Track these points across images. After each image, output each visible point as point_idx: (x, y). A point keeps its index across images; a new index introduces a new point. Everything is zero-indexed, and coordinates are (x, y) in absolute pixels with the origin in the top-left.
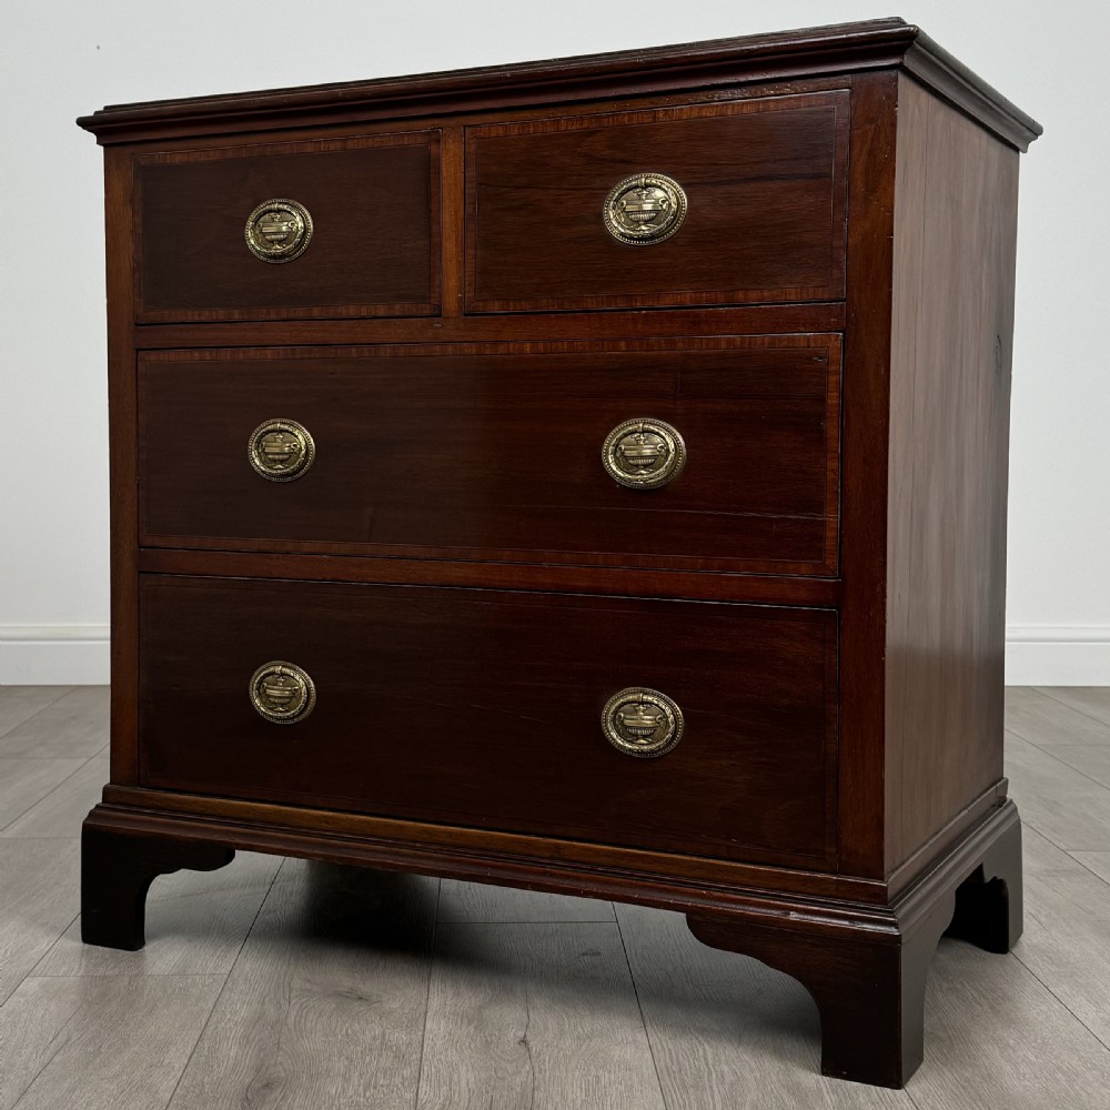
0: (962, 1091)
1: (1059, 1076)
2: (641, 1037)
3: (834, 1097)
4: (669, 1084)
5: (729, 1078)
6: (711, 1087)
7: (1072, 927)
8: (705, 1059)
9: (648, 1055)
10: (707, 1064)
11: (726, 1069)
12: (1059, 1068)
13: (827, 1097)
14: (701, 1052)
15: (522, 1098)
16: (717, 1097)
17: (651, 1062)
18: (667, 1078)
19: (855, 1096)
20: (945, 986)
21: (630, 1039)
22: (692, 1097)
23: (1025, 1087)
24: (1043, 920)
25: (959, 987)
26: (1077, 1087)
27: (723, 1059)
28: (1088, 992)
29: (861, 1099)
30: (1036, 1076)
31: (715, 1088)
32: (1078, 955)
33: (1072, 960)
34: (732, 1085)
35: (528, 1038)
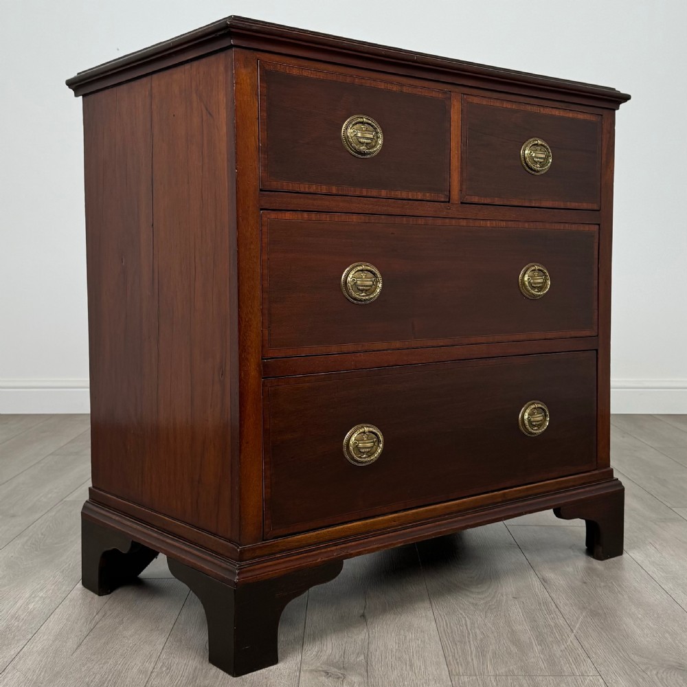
0: (612, 644)
1: (667, 635)
2: (430, 614)
3: (539, 647)
4: (445, 639)
5: (480, 636)
6: (469, 642)
7: (674, 551)
8: (466, 626)
9: (433, 623)
10: (467, 628)
11: (477, 631)
12: (667, 632)
13: (535, 647)
14: (464, 622)
15: (362, 648)
16: (473, 648)
17: (435, 628)
18: (444, 637)
19: (551, 647)
20: (602, 584)
21: (424, 614)
22: (459, 647)
23: (647, 641)
24: (657, 547)
25: (610, 585)
26: (677, 642)
27: (476, 625)
28: (683, 588)
29: (554, 648)
30: (654, 636)
31: (472, 642)
32: (677, 567)
33: (674, 570)
34: (481, 640)
35: (366, 614)
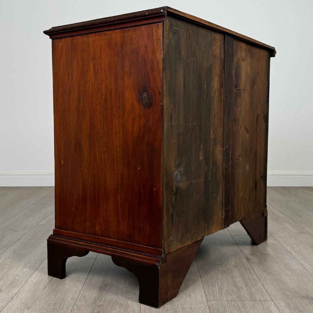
0: (278, 287)
1: (302, 283)
2: (198, 274)
3: (246, 288)
4: (205, 285)
6: (215, 286)
7: (305, 246)
8: (214, 279)
9: (200, 278)
11: (219, 281)
12: (302, 281)
13: (244, 288)
16: (217, 288)
19: (251, 288)
20: (273, 261)
21: (195, 274)
22: (211, 288)
23: (293, 286)
24: (298, 245)
25: (277, 261)
26: (306, 286)
27: (218, 279)
28: (309, 262)
30: (296, 283)
31: (216, 286)
33: (305, 254)
34: (221, 285)
